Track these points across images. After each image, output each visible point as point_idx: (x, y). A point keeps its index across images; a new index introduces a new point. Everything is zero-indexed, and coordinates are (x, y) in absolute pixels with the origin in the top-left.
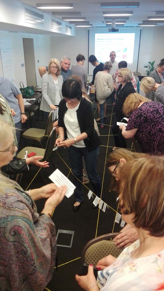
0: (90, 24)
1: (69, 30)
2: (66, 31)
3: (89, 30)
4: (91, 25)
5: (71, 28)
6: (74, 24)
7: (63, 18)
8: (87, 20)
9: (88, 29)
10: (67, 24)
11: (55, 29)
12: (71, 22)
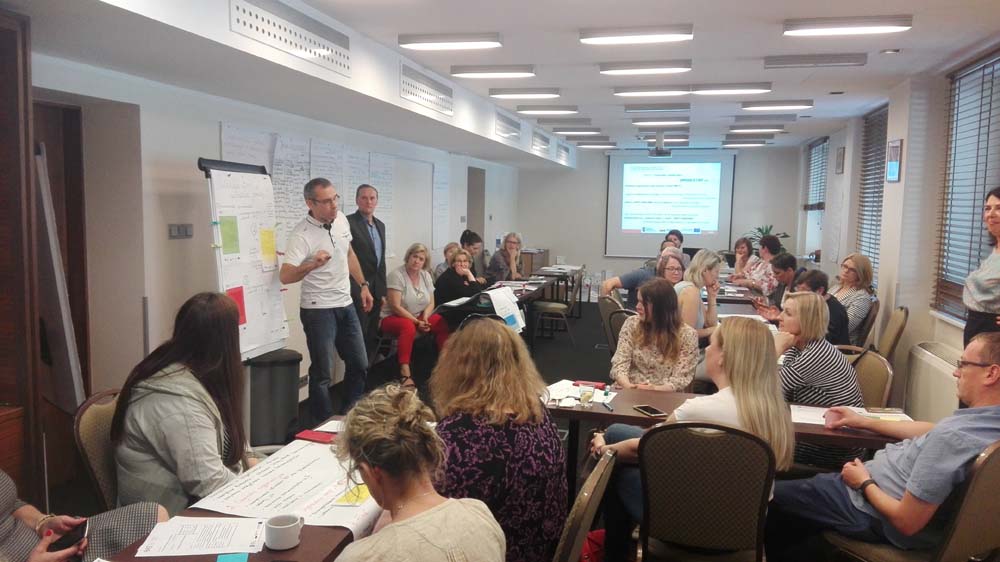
0: (611, 141)
1: (564, 154)
2: (558, 156)
3: (609, 157)
4: (614, 144)
5: (567, 150)
6: (576, 142)
7: (556, 130)
8: (604, 133)
9: (607, 154)
10: (561, 143)
11: (537, 149)
12: (569, 138)
